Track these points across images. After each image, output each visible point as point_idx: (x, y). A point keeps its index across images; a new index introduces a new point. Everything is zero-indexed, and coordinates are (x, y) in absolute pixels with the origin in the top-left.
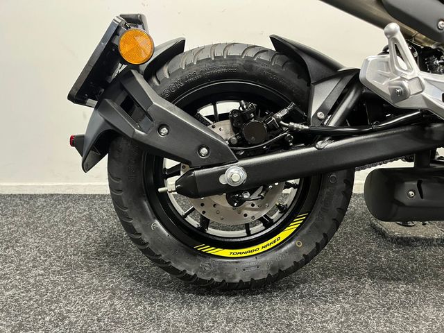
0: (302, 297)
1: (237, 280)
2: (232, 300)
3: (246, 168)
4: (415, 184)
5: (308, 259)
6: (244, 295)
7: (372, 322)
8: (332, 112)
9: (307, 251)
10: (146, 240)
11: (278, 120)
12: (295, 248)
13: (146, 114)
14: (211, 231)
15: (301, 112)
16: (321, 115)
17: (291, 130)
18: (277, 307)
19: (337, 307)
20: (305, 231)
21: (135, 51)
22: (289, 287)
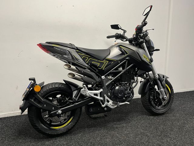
0: (73, 134)
1: (60, 133)
2: (59, 138)
3: (61, 110)
4: (92, 108)
5: (74, 126)
6: (61, 136)
7: (87, 136)
8: (77, 97)
9: (74, 124)
10: (39, 128)
11: (67, 100)
12: (71, 124)
13: (41, 102)
14: (52, 124)
15: (71, 98)
16: (75, 98)
17: (69, 102)
18: (68, 137)
19: (80, 134)
20: (73, 120)
21: (37, 89)
22: (71, 133)
